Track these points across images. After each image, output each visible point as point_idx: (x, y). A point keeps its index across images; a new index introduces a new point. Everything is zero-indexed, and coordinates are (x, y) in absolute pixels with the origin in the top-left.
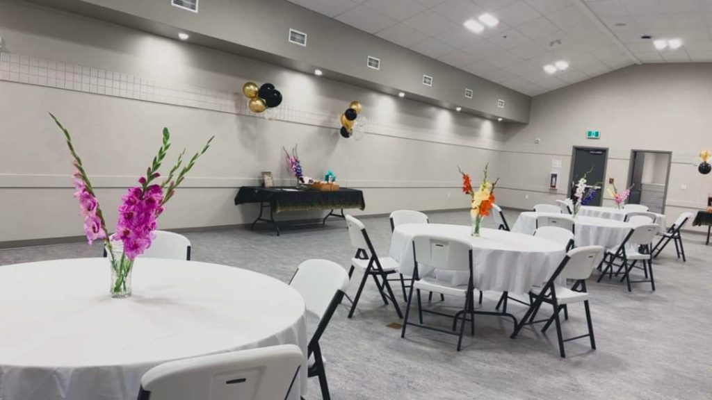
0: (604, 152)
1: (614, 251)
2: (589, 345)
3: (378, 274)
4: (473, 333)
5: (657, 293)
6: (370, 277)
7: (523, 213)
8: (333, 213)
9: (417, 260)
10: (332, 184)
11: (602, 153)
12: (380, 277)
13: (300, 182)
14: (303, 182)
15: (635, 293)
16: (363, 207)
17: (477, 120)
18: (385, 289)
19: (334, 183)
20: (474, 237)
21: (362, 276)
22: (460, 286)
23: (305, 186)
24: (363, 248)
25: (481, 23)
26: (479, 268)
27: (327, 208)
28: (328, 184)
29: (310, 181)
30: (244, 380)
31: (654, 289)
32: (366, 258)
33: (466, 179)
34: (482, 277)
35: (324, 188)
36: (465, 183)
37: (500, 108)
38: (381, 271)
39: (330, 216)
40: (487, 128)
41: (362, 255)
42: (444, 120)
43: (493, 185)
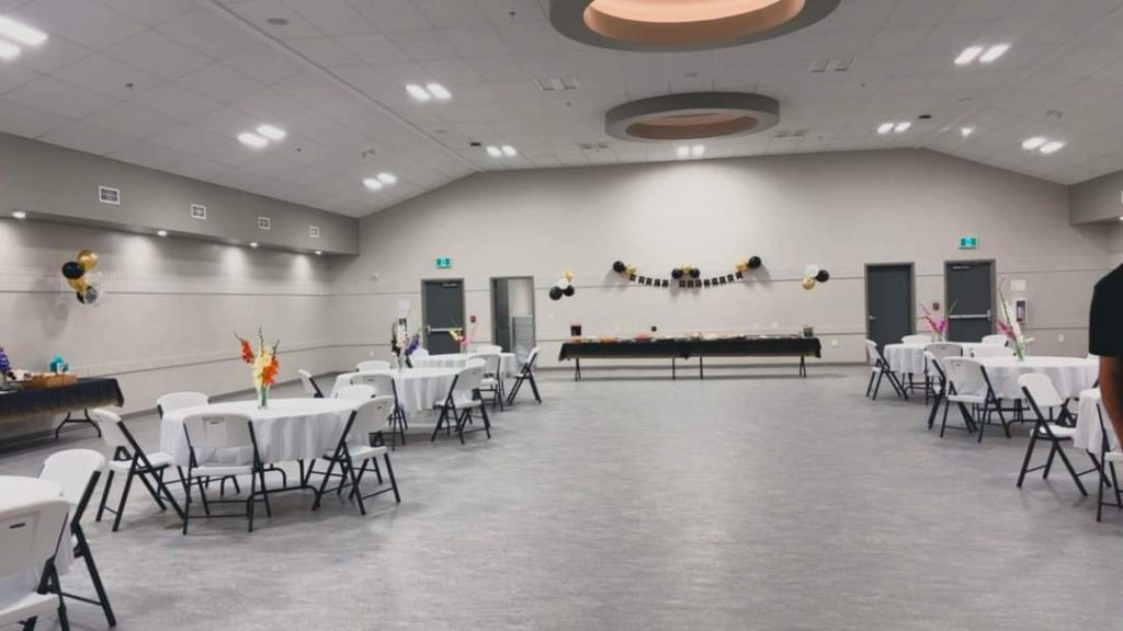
0: (459, 283)
1: (442, 403)
2: (394, 499)
3: (146, 472)
4: (269, 515)
5: (492, 440)
6: (136, 478)
7: (340, 377)
8: (71, 418)
9: (192, 445)
10: (63, 375)
11: (457, 286)
12: (149, 476)
13: (9, 379)
14: (14, 378)
15: (469, 444)
16: (120, 401)
17: (286, 256)
18: (162, 494)
19: (67, 373)
20: (263, 410)
21: (126, 477)
22: (246, 464)
23: (16, 385)
24: (121, 444)
25: (262, 136)
26: (264, 440)
27: (59, 412)
28: (58, 376)
29: (25, 375)
30: (23, 525)
31: (489, 437)
32: (129, 457)
33: (246, 346)
34: (268, 448)
35: (50, 384)
36: (244, 351)
37: (315, 237)
38: (150, 468)
39: (67, 424)
40: (301, 266)
41: (122, 455)
42: (234, 261)
43: (274, 348)
